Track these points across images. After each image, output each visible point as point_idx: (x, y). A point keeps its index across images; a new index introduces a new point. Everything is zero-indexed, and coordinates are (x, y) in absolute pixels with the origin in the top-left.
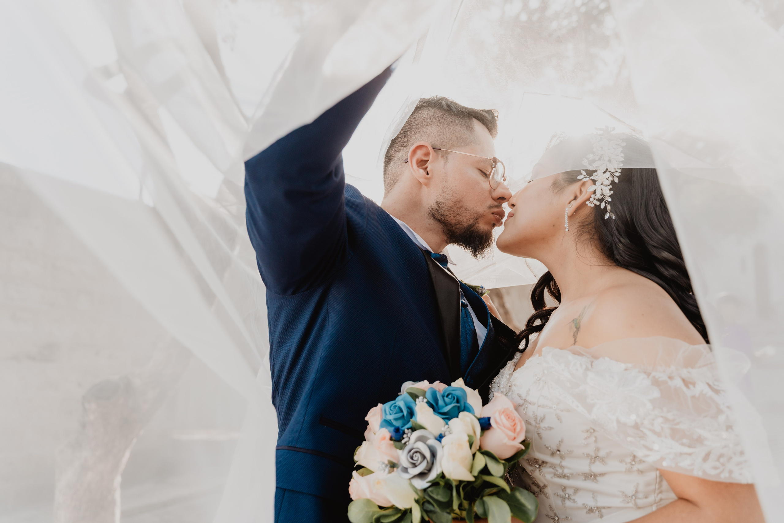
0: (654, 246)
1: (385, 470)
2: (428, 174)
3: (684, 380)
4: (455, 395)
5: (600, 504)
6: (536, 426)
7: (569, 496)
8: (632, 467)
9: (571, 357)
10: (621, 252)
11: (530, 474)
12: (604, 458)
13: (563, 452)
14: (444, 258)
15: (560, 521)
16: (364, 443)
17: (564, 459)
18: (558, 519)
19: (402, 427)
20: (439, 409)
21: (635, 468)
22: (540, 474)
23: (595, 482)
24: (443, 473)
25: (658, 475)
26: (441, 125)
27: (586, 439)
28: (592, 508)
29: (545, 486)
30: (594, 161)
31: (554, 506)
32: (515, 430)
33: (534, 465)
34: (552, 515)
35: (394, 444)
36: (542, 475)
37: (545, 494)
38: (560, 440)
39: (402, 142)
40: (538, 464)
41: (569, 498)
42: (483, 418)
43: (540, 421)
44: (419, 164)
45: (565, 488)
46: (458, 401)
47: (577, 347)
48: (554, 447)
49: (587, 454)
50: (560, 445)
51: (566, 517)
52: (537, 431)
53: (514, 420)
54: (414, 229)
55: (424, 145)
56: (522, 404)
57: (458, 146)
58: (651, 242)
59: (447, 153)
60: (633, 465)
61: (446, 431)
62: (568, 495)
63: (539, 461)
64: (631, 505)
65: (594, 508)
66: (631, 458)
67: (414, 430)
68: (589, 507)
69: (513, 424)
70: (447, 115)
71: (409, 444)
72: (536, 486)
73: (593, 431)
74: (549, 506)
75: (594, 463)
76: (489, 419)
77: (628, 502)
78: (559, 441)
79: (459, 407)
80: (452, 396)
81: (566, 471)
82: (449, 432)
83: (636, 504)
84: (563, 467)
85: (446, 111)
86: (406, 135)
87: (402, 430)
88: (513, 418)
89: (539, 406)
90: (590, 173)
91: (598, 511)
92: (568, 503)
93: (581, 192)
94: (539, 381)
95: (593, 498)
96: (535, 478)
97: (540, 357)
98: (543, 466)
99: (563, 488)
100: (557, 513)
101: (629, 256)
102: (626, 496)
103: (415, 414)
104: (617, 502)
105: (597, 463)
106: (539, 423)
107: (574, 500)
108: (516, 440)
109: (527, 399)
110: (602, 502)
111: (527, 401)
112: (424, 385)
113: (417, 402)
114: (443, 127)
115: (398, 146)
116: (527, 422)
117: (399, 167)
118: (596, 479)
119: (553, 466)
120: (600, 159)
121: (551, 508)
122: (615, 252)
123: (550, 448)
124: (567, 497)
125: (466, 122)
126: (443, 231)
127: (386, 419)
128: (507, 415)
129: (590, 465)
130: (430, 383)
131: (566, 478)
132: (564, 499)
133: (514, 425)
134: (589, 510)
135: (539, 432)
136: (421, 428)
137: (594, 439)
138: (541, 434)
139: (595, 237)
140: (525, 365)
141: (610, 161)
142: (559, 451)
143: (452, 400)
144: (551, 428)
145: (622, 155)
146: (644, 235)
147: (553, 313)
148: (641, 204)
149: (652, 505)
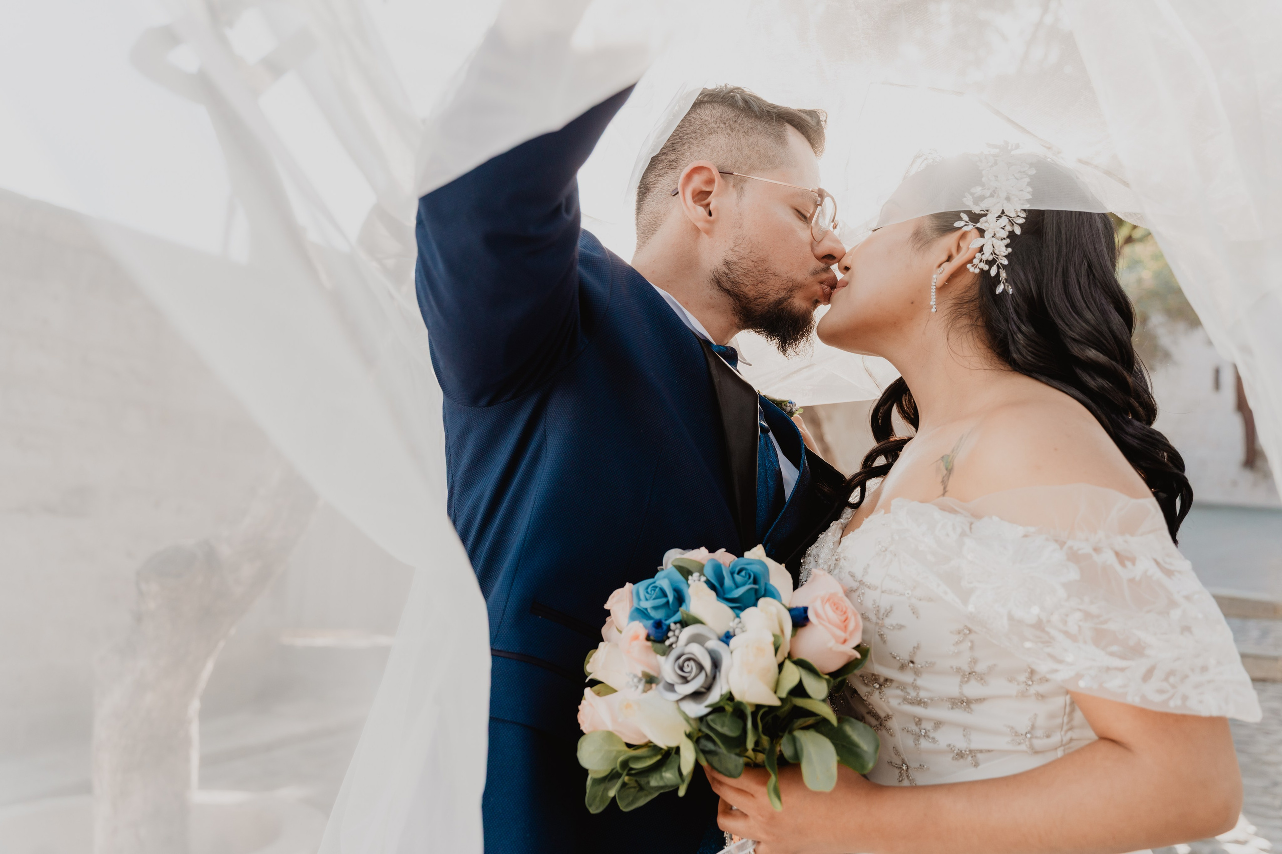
0: (1074, 340)
1: (637, 687)
2: (710, 214)
3: (1117, 554)
4: (751, 571)
5: (974, 746)
6: (877, 624)
7: (926, 733)
8: (1027, 689)
9: (937, 514)
10: (1020, 347)
11: (865, 698)
12: (984, 674)
13: (919, 664)
14: (733, 353)
15: (910, 771)
16: (601, 644)
17: (919, 675)
18: (908, 768)
19: (666, 620)
20: (724, 593)
21: (1032, 690)
22: (881, 699)
23: (969, 713)
24: (731, 693)
25: (1068, 702)
26: (734, 133)
27: (957, 643)
28: (961, 751)
29: (888, 717)
30: (982, 198)
31: (901, 748)
32: (846, 627)
33: (871, 685)
34: (898, 763)
35: (653, 647)
36: (883, 700)
37: (888, 730)
38: (916, 645)
39: (669, 161)
40: (878, 684)
41: (926, 736)
42: (796, 609)
43: (885, 615)
44: (696, 199)
45: (920, 720)
46: (755, 581)
47: (948, 500)
48: (905, 656)
49: (957, 668)
50: (914, 653)
51: (921, 765)
52: (879, 630)
53: (845, 613)
54: (686, 305)
55: (705, 165)
56: (856, 588)
57: (761, 170)
58: (1070, 333)
59: (743, 180)
60: (1029, 685)
61: (737, 628)
62: (924, 731)
63: (879, 679)
64: (1023, 747)
65: (966, 751)
66: (1027, 675)
67: (684, 624)
68: (957, 749)
69: (843, 618)
70: (743, 118)
71: (676, 647)
72: (873, 716)
73: (968, 632)
74: (894, 748)
75: (967, 682)
76: (805, 609)
77: (1019, 744)
78: (914, 648)
79: (756, 591)
80: (746, 573)
81: (923, 694)
82: (741, 628)
83: (1031, 747)
84: (917, 687)
85: (742, 110)
86: (675, 149)
87: (665, 625)
88: (844, 609)
89: (883, 592)
90: (975, 218)
91: (972, 757)
92: (924, 744)
93: (959, 248)
94: (884, 551)
95: (964, 736)
96: (871, 705)
97: (886, 515)
98: (886, 686)
99: (917, 720)
100: (906, 760)
101: (1034, 355)
102: (1017, 734)
103: (687, 601)
104: (1002, 743)
105: (973, 682)
106: (883, 619)
107: (933, 738)
108: (847, 643)
109: (864, 581)
110: (978, 742)
111: (864, 583)
112: (701, 554)
113: (689, 582)
114: (737, 137)
115: (661, 168)
116: (865, 617)
117: (662, 202)
118: (969, 707)
119: (902, 686)
120: (992, 196)
121: (896, 750)
122: (1012, 348)
123: (898, 658)
124: (923, 734)
125: (774, 129)
126: (734, 308)
127: (639, 607)
128: (835, 605)
129: (960, 686)
130: (710, 552)
131: (922, 705)
132: (918, 737)
133: (845, 621)
134: (957, 754)
135: (882, 633)
136: (697, 621)
137: (969, 644)
138: (885, 636)
139: (979, 323)
140: (862, 527)
141: (1008, 199)
142: (912, 662)
143: (746, 578)
144: (901, 627)
145: (1029, 189)
146: (1059, 322)
147: (906, 446)
148: (1057, 271)
149: (1056, 749)
